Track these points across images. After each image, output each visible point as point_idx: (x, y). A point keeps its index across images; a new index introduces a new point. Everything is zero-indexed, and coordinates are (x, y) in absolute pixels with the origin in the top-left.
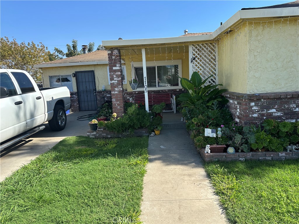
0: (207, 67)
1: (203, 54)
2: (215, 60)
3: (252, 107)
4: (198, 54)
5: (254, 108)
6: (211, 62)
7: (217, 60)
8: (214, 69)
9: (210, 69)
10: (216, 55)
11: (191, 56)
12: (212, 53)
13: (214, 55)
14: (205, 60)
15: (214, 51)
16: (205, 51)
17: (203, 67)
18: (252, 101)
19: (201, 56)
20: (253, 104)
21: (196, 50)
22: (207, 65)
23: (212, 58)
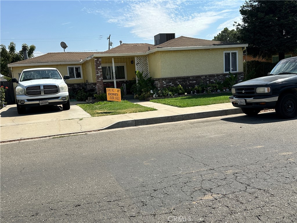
0: (144, 67)
1: (141, 61)
2: (147, 64)
3: (164, 82)
4: (139, 61)
5: (164, 83)
6: (146, 65)
7: (148, 64)
8: (147, 68)
9: (145, 68)
10: (148, 62)
11: (136, 62)
12: (145, 61)
13: (147, 62)
14: (143, 64)
15: (146, 60)
16: (142, 60)
17: (142, 67)
18: (163, 80)
19: (141, 62)
20: (164, 81)
21: (138, 59)
22: (144, 66)
23: (146, 63)
